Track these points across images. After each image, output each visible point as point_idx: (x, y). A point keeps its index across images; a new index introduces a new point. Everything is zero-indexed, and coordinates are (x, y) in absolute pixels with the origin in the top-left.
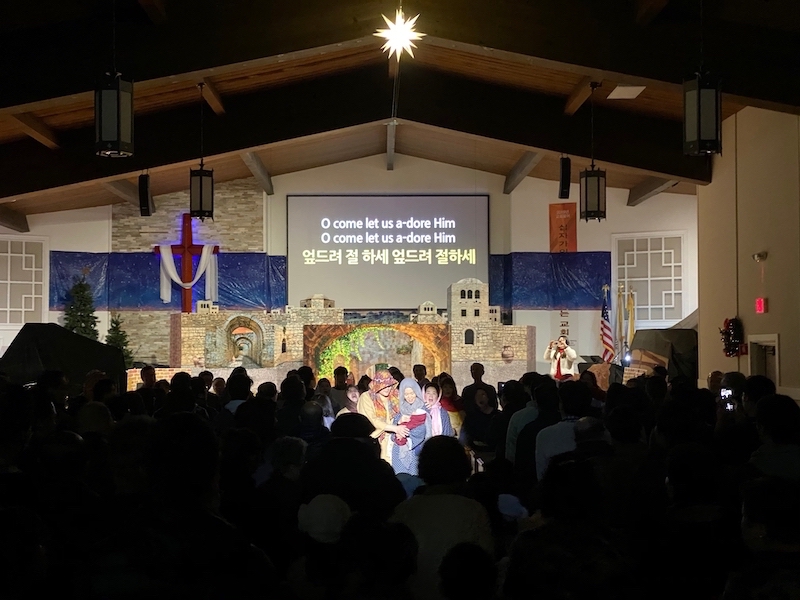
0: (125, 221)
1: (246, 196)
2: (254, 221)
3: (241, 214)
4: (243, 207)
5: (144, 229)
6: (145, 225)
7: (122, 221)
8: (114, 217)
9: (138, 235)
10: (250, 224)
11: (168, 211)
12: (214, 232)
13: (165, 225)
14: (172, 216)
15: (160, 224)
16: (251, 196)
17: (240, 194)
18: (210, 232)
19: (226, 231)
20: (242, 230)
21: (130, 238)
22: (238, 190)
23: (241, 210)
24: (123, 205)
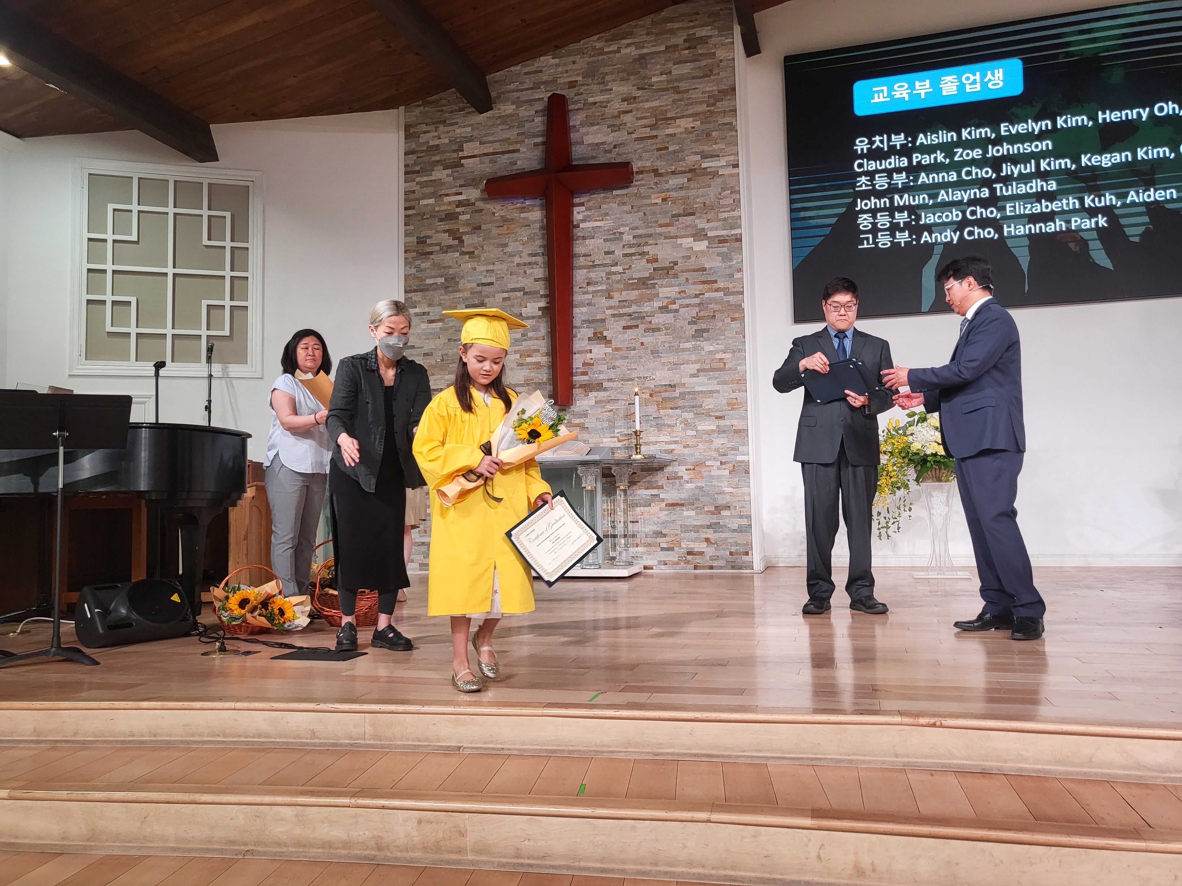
0: (430, 138)
1: (692, 42)
2: (714, 99)
3: (683, 85)
4: (686, 69)
5: (469, 148)
6: (470, 139)
7: (423, 138)
8: (410, 133)
9: (457, 165)
10: (704, 108)
11: (518, 103)
12: (620, 136)
13: (513, 134)
14: (524, 112)
15: (502, 133)
16: (703, 40)
17: (679, 40)
18: (611, 138)
19: (647, 132)
20: (685, 123)
21: (440, 174)
22: (672, 32)
23: (682, 78)
24: (427, 104)
